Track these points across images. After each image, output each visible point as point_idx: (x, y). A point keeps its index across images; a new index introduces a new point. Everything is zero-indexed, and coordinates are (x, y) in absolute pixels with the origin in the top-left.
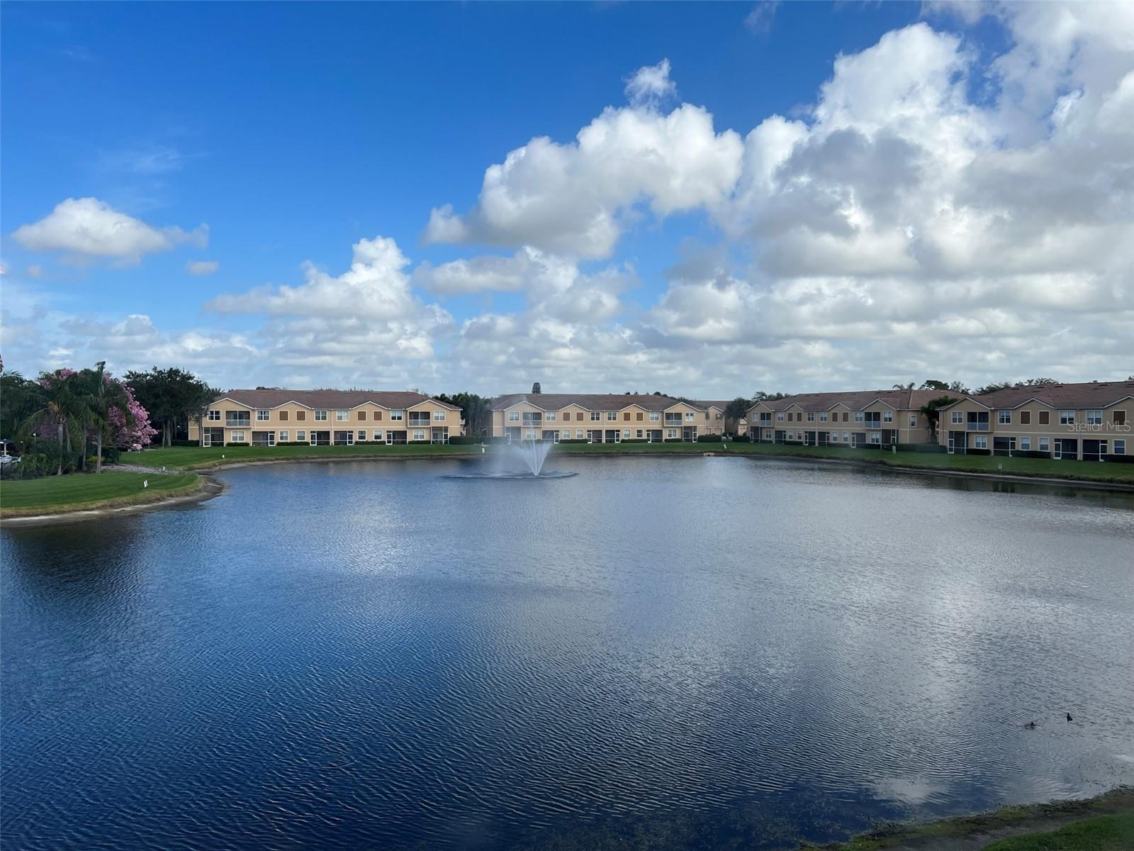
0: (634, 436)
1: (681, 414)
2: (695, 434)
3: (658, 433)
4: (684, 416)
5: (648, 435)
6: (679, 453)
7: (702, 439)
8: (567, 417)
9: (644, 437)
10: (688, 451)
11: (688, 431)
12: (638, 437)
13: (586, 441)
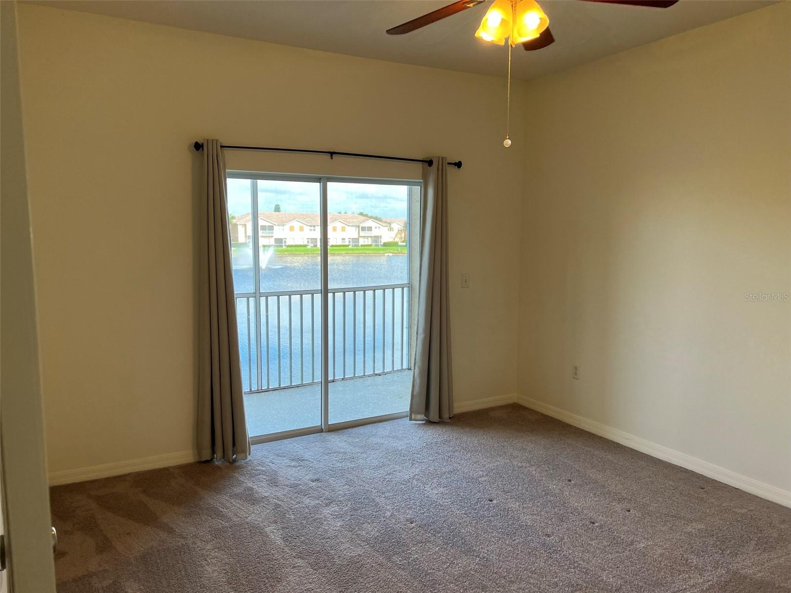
0: (340, 243)
1: (371, 227)
2: (381, 241)
3: (356, 240)
4: (373, 228)
5: (349, 242)
6: (369, 253)
7: (385, 245)
8: (292, 229)
9: (347, 243)
10: (375, 252)
11: (376, 238)
12: (342, 242)
13: (306, 246)
